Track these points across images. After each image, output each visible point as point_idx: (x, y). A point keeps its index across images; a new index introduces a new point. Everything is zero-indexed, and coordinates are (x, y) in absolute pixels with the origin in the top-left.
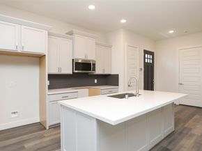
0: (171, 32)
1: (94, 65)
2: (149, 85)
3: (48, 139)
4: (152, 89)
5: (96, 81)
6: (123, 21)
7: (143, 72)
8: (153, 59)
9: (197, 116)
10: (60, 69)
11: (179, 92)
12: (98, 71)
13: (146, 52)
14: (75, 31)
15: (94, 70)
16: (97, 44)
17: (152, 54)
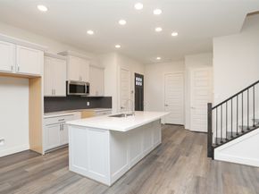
0: (158, 58)
1: (88, 87)
2: (139, 106)
3: (48, 162)
4: (142, 110)
5: (88, 104)
6: (118, 46)
7: (134, 94)
8: (143, 82)
9: (178, 132)
10: (53, 91)
11: (165, 111)
12: (92, 94)
13: (137, 75)
14: (69, 51)
15: (88, 92)
16: (90, 66)
17: (142, 77)
